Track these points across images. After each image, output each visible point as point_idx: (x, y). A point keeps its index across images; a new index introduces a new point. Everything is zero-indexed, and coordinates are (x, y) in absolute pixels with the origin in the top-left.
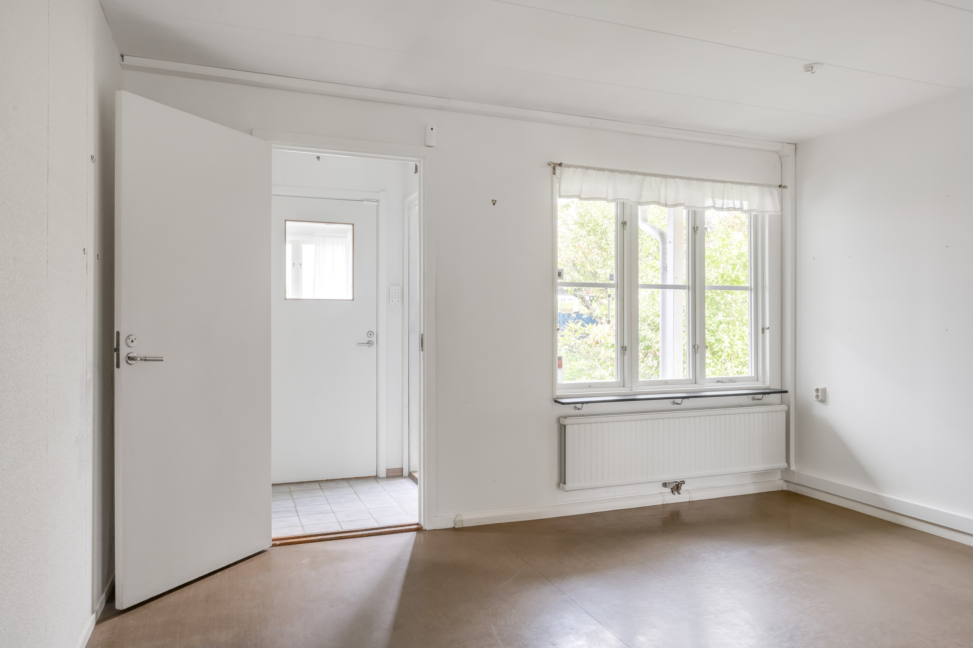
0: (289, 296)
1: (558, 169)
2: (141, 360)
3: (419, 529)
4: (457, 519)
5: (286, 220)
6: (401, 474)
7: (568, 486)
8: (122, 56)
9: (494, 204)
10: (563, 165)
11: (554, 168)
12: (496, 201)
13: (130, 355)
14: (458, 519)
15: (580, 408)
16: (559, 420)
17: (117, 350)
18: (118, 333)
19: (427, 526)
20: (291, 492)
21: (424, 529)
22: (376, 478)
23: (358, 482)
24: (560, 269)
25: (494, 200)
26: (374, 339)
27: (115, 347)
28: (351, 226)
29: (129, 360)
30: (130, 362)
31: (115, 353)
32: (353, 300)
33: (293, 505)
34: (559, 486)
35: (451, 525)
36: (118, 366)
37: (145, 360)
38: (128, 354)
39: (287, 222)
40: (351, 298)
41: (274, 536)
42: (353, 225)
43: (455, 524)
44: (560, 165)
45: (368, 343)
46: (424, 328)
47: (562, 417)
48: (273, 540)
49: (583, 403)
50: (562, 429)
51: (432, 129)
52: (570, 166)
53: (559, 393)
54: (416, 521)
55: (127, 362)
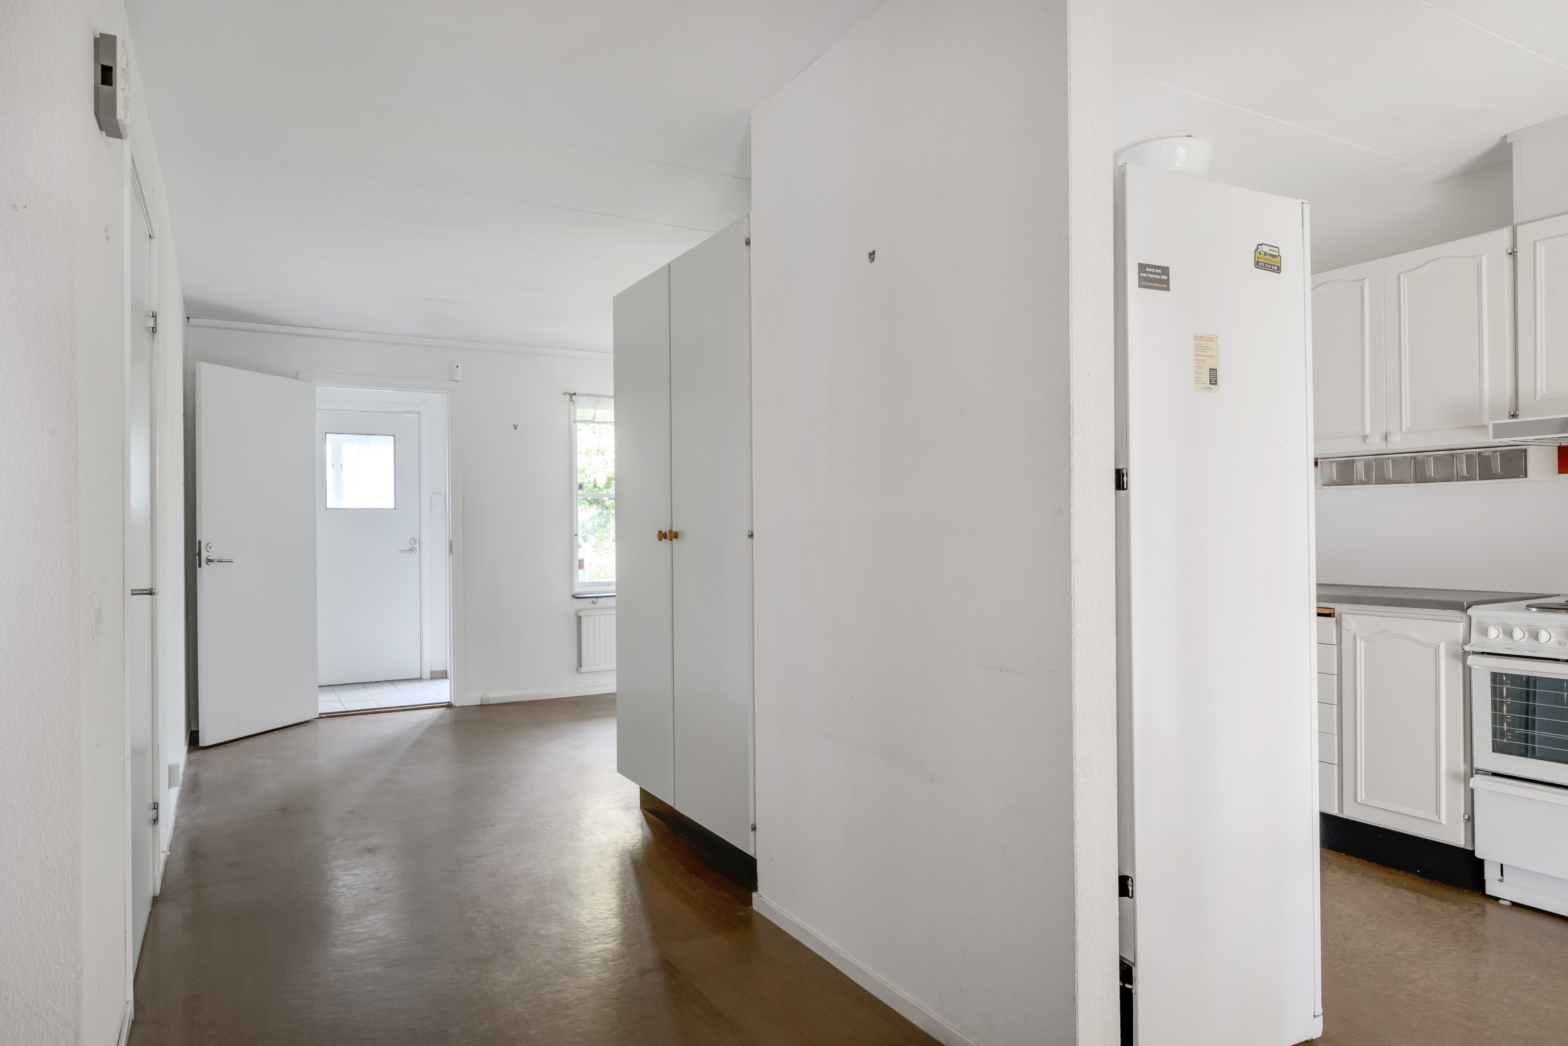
0: (330, 505)
1: (574, 397)
2: (218, 561)
3: (449, 706)
4: (483, 697)
5: (326, 433)
6: (445, 676)
7: (583, 669)
8: (188, 318)
9: (516, 428)
10: (576, 395)
11: (571, 396)
12: (517, 426)
13: (209, 558)
14: (485, 697)
15: (596, 602)
16: (577, 613)
17: (200, 554)
18: (200, 542)
19: (456, 703)
20: (334, 691)
21: (454, 705)
22: (420, 679)
23: (401, 683)
24: (580, 483)
25: (516, 424)
26: (417, 546)
27: (197, 552)
28: (392, 438)
29: (209, 562)
30: (208, 563)
31: (197, 557)
32: (395, 508)
33: (336, 697)
34: (577, 670)
35: (479, 703)
36: (200, 566)
37: (221, 562)
38: (208, 557)
39: (327, 435)
40: (393, 507)
41: (320, 712)
42: (394, 436)
43: (482, 701)
44: (575, 394)
45: (410, 550)
46: (452, 535)
47: (579, 610)
48: (320, 714)
49: (597, 597)
50: (579, 618)
51: (457, 367)
52: (584, 395)
53: (577, 590)
54: (448, 700)
55: (207, 563)
